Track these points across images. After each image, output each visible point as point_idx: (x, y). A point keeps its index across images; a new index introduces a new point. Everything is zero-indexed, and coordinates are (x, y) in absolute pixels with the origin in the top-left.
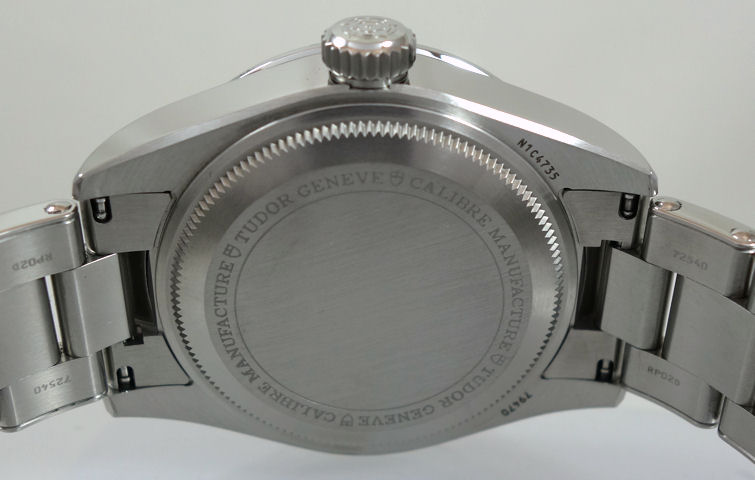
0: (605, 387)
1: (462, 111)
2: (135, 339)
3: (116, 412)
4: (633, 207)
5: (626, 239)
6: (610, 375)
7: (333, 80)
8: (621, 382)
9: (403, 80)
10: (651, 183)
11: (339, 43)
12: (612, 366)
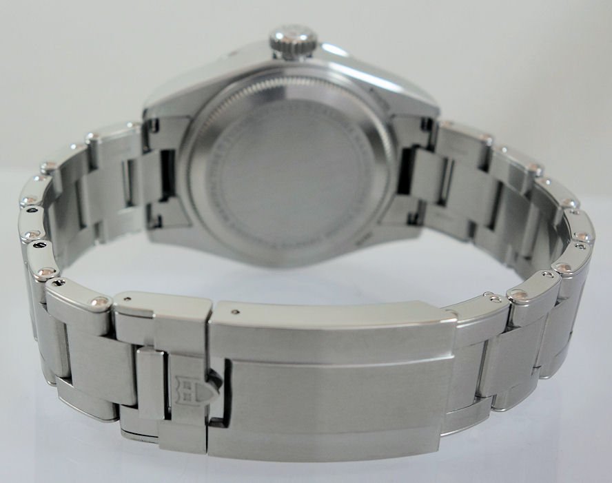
0: (412, 229)
1: (340, 73)
2: (164, 199)
3: (153, 240)
4: (428, 125)
5: (424, 142)
6: (415, 221)
7: (275, 57)
8: (421, 225)
9: (310, 56)
10: (437, 111)
11: (279, 36)
12: (417, 216)
